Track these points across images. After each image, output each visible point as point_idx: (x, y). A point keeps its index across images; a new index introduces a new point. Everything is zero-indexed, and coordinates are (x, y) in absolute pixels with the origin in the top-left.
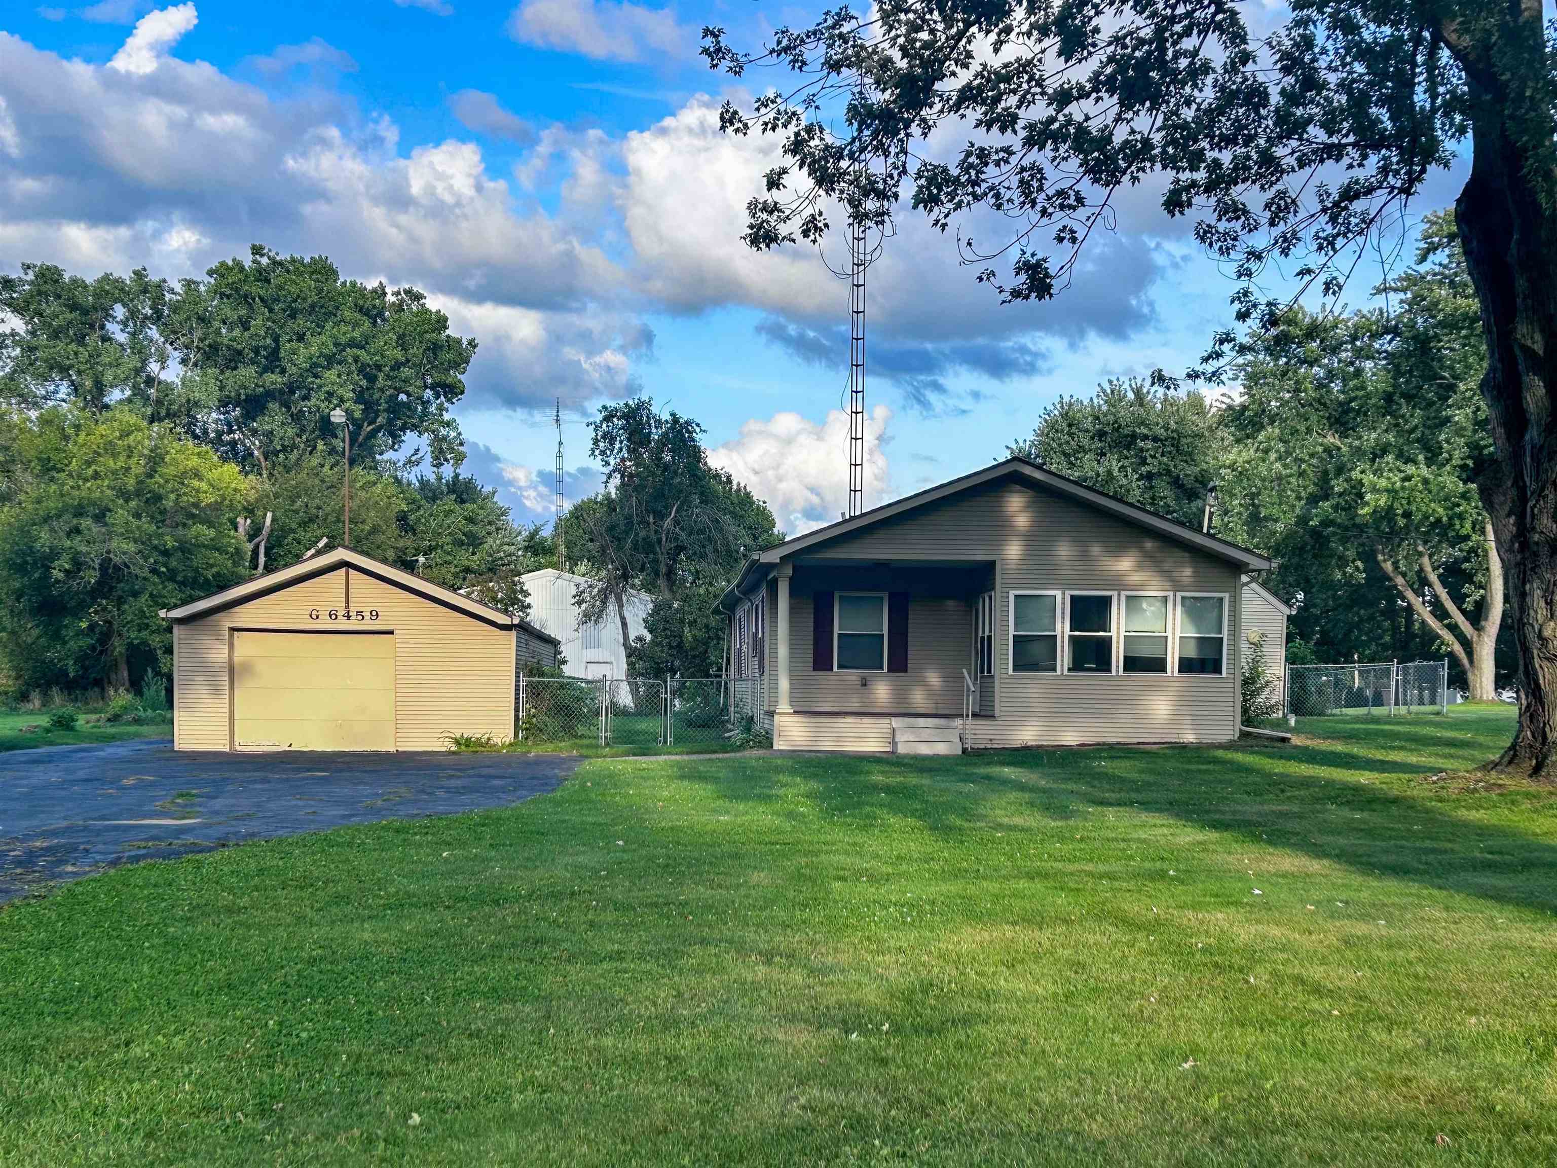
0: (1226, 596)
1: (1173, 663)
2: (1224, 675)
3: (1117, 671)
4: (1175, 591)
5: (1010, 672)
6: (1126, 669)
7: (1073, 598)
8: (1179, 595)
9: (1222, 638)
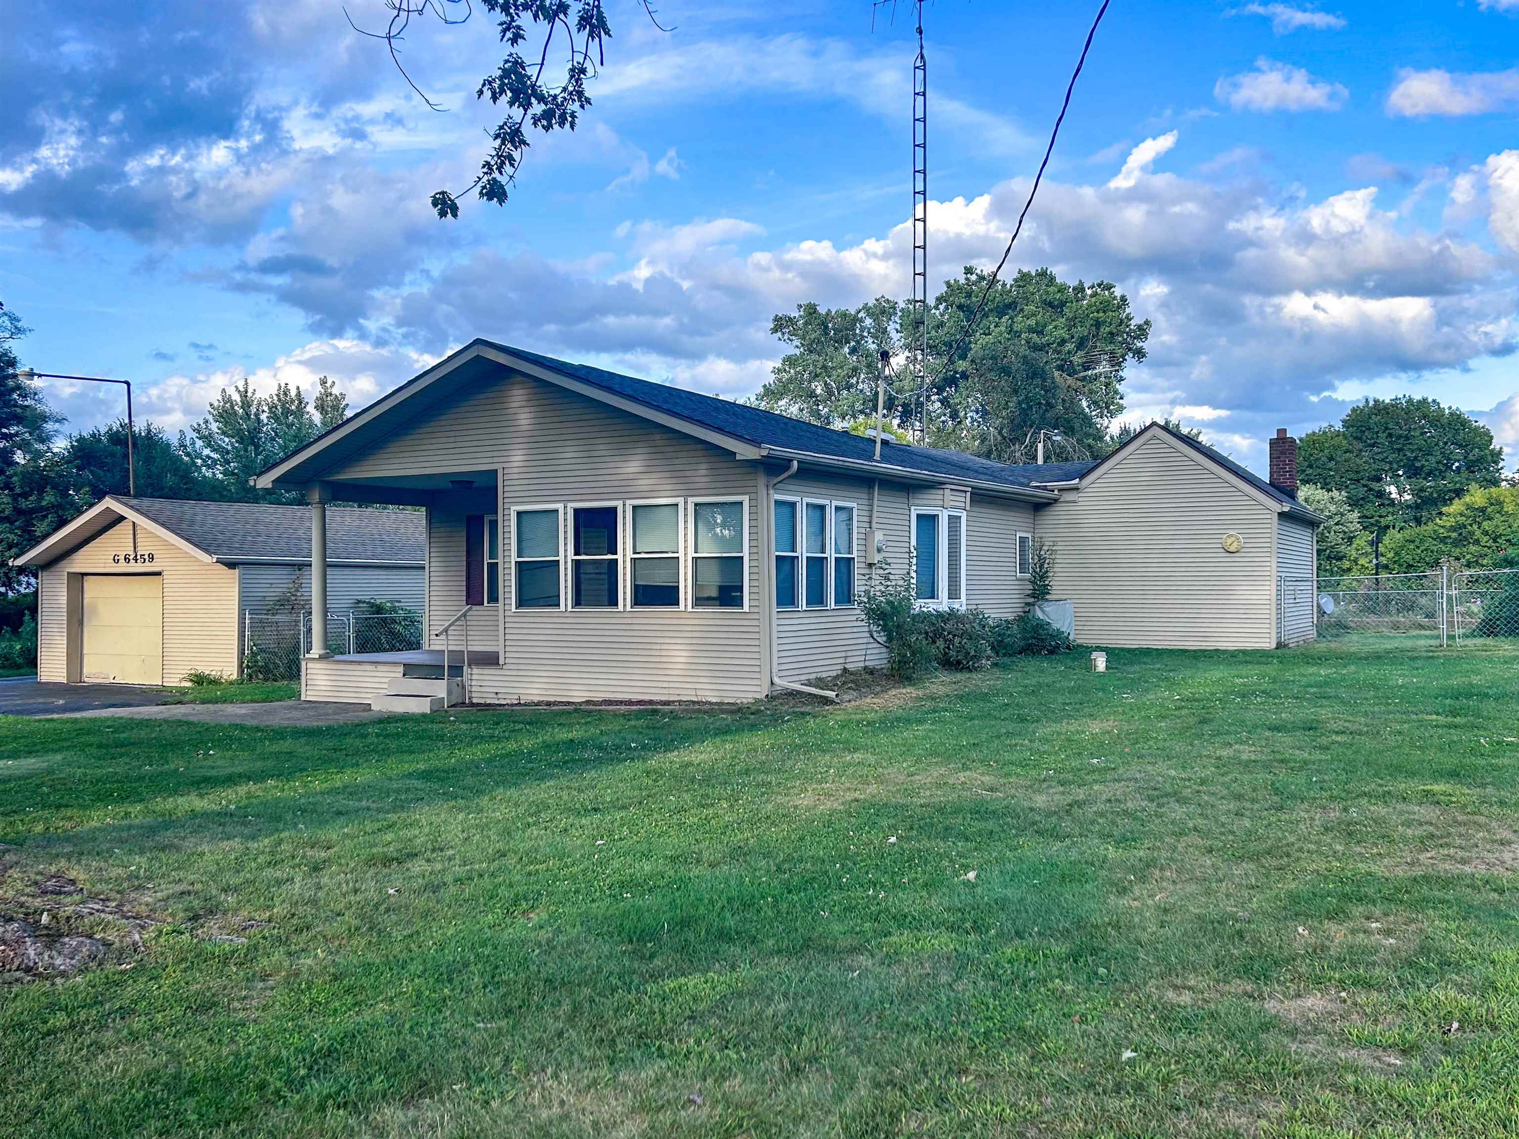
0: (745, 499)
1: (686, 593)
2: (746, 608)
3: (625, 606)
4: (686, 497)
5: (514, 610)
6: (636, 602)
7: (577, 512)
8: (692, 501)
9: (742, 558)
